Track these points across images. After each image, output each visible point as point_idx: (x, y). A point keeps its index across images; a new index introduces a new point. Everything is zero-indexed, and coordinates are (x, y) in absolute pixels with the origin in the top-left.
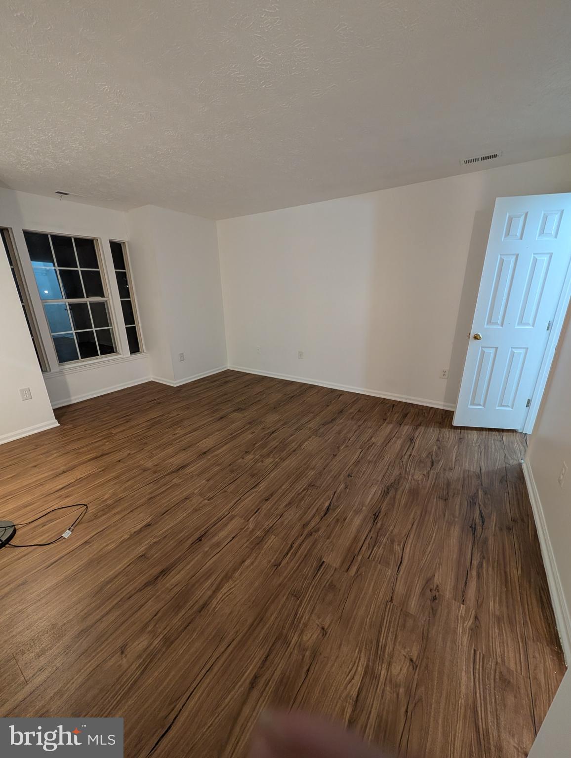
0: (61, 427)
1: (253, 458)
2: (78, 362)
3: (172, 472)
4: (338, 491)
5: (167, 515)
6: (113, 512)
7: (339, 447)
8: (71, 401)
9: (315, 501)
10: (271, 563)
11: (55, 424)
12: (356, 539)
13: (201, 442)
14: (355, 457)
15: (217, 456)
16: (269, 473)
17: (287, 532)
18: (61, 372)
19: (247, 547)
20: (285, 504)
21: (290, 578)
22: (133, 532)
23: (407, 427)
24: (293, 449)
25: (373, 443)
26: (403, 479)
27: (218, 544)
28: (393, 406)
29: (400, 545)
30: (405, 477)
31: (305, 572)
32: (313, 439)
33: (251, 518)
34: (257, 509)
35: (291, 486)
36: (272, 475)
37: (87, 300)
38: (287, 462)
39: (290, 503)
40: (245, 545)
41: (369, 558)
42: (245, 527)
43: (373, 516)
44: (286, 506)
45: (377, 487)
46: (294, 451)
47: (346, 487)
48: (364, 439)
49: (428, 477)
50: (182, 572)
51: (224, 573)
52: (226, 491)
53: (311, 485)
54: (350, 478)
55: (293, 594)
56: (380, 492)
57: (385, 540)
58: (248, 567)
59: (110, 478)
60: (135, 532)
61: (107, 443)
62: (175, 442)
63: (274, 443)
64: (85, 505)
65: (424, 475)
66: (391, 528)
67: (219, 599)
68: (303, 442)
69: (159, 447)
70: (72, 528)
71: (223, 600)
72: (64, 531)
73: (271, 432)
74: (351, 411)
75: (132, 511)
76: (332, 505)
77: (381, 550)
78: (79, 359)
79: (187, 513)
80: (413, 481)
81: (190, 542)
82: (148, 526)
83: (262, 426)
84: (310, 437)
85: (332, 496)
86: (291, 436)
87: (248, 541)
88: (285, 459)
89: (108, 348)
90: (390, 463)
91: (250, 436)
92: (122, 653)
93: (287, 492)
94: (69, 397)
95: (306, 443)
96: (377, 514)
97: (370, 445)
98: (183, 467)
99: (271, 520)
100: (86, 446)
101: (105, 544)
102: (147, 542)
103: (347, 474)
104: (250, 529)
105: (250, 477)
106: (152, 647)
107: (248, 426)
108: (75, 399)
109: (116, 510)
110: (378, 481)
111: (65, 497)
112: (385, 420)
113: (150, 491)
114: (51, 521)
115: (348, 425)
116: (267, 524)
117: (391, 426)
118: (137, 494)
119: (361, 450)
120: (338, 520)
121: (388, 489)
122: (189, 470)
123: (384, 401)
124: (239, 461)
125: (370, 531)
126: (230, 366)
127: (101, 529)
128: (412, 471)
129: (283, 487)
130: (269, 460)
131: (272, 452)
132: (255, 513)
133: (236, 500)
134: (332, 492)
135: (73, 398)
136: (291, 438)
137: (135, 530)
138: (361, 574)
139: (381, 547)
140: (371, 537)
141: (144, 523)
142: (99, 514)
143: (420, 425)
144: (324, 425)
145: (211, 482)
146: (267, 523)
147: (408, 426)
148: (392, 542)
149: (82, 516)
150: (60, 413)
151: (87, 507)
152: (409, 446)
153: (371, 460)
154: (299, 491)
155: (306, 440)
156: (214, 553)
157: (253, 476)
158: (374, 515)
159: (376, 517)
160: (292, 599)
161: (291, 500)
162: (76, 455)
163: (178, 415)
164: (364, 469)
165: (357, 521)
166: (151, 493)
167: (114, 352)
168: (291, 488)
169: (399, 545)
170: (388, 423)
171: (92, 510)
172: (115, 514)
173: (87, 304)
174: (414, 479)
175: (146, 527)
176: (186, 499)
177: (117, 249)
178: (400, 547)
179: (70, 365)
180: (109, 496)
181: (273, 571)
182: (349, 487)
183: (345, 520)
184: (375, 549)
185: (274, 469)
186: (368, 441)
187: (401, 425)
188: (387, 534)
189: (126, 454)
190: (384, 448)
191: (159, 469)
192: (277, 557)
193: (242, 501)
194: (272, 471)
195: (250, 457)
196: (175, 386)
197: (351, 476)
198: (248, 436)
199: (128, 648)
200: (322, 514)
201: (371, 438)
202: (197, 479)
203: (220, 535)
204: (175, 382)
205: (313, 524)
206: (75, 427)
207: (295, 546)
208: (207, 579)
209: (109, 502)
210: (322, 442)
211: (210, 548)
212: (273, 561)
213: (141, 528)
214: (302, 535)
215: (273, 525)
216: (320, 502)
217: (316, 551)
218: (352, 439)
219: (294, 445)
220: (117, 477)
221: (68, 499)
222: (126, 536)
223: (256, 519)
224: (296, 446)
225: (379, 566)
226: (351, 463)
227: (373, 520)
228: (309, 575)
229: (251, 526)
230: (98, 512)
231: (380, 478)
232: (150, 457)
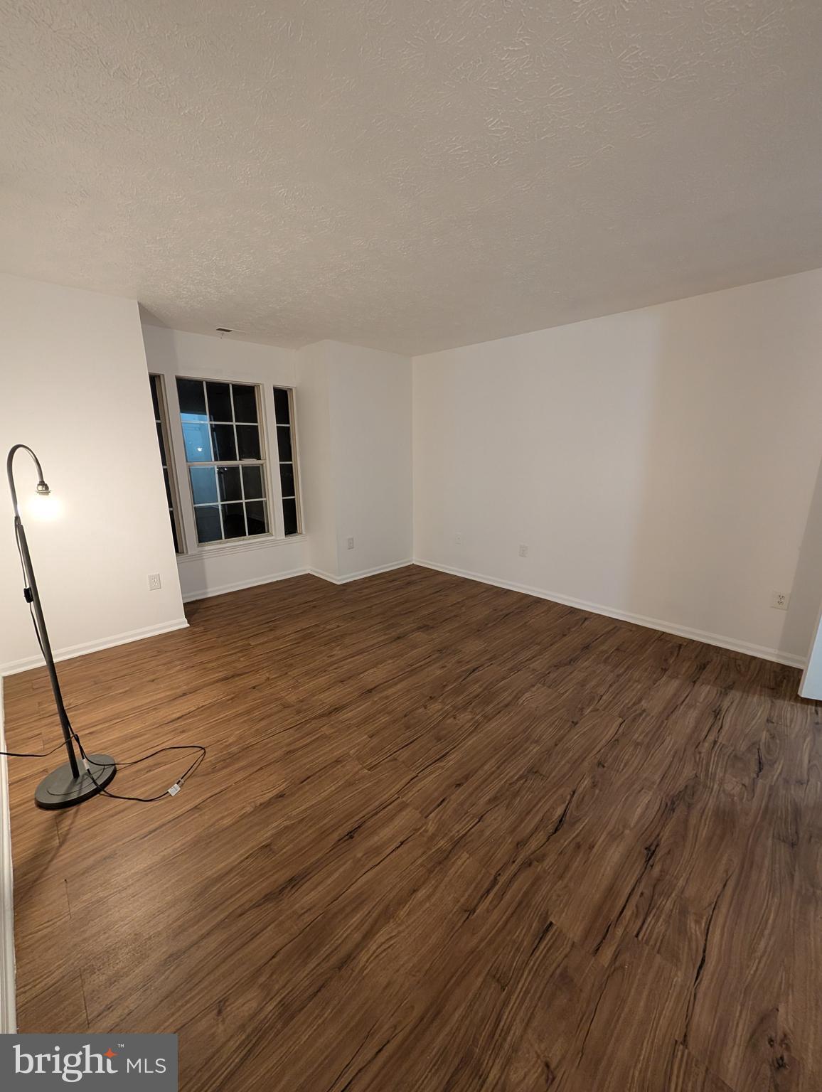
0: (190, 629)
1: (441, 709)
2: (220, 543)
3: (322, 716)
4: (581, 790)
5: (308, 784)
6: (237, 766)
7: (582, 709)
8: (205, 593)
9: (540, 800)
10: (459, 904)
11: (183, 623)
12: (611, 891)
13: (366, 673)
14: (611, 732)
15: (387, 697)
16: (464, 740)
17: (489, 851)
18: (199, 557)
19: (422, 865)
20: (488, 797)
21: (491, 942)
22: (258, 803)
23: (706, 689)
24: (506, 702)
25: (644, 711)
26: (701, 787)
27: (377, 850)
28: (680, 646)
29: (700, 924)
30: (705, 786)
31: (518, 936)
32: (537, 689)
33: (431, 813)
34: (441, 799)
35: (498, 768)
36: (470, 743)
37: (239, 463)
38: (493, 724)
39: (495, 799)
40: (419, 861)
41: (637, 936)
42: (421, 827)
43: (645, 851)
44: (490, 801)
45: (651, 793)
46: (506, 706)
47: (594, 785)
48: (627, 701)
49: (753, 790)
50: (320, 888)
51: (381, 907)
52: (396, 759)
53: (533, 771)
54: (600, 769)
55: (494, 977)
56: (657, 807)
57: (669, 905)
58: (421, 903)
59: (239, 712)
60: (261, 805)
61: (242, 659)
62: (331, 668)
63: (476, 689)
64: (203, 749)
65: (744, 785)
66: (681, 882)
67: (371, 952)
68: (522, 692)
69: (306, 674)
70: (182, 781)
71: (377, 956)
72: (170, 785)
73: (472, 669)
74: (604, 648)
75: (261, 769)
76: (568, 815)
77: (661, 927)
78: (221, 539)
79: (337, 785)
80: (722, 795)
81: (336, 836)
82: (280, 796)
83: (457, 658)
84: (533, 686)
85: (569, 797)
86: (504, 678)
87: (424, 853)
88: (490, 719)
89: (259, 527)
90: (676, 753)
91: (439, 672)
92: (220, 1012)
93: (492, 777)
94: (206, 587)
95: (527, 695)
96: (653, 848)
97: (638, 712)
98: (337, 710)
99: (464, 823)
100: (217, 659)
101: (220, 816)
102: (276, 824)
103: (596, 761)
104: (430, 833)
105: (435, 741)
106: (262, 1016)
107: (437, 655)
108: (213, 591)
109: (242, 764)
110: (654, 783)
111: (181, 732)
112: (665, 670)
113: (289, 740)
114: (158, 765)
115: (598, 672)
116: (457, 829)
117: (675, 684)
118: (270, 742)
119: (621, 720)
120: (578, 846)
121: (673, 803)
122: (345, 715)
123: (663, 637)
124: (421, 710)
125: (639, 881)
126: (417, 560)
127: (218, 790)
128: (719, 774)
129: (486, 767)
130: (465, 717)
131: (470, 703)
132: (439, 806)
133: (410, 777)
134: (569, 791)
135: (209, 590)
136: (503, 682)
137: (262, 801)
138: (622, 967)
139: (661, 920)
140: (642, 894)
141: (275, 792)
142: (219, 766)
143: (731, 687)
144: (557, 666)
145: (375, 740)
146: (457, 827)
147: (709, 687)
148: (684, 912)
149: (196, 765)
150: (192, 609)
151: (205, 752)
152: (713, 725)
153: (639, 741)
154: (512, 777)
155: (527, 690)
156: (371, 865)
157: (439, 739)
158: (646, 849)
159: (651, 852)
160: (493, 986)
161: (498, 792)
162: (202, 671)
163: (338, 626)
164: (627, 757)
165: (615, 855)
166: (289, 744)
167: (265, 532)
168: (498, 771)
169: (698, 922)
170: (671, 677)
171: (210, 757)
172: (239, 770)
173: (239, 467)
174: (724, 791)
175: (277, 798)
176: (338, 761)
177: (282, 397)
178: (700, 928)
179: (210, 547)
180: (235, 739)
181: (462, 921)
182: (599, 785)
183: (591, 847)
184: (649, 919)
185: (472, 732)
186: (634, 704)
187: (695, 682)
188: (673, 895)
189: (264, 677)
190: (663, 722)
191: (305, 707)
192: (469, 896)
193: (421, 780)
194: (469, 735)
195: (436, 706)
196: (339, 583)
197: (604, 766)
198: (435, 672)
199: (229, 1005)
200: (551, 828)
201: (640, 700)
202: (355, 731)
203: (381, 835)
204: (339, 578)
205: (533, 845)
206: (206, 631)
207: (502, 880)
208: (355, 910)
209: (234, 749)
210: (554, 696)
211: (364, 855)
212: (462, 900)
213: (270, 799)
214: (514, 862)
215: (466, 833)
216: (547, 807)
217: (538, 898)
218: (604, 698)
219: (506, 697)
220: (248, 712)
221: (183, 736)
222: (249, 809)
223: (439, 817)
224: (510, 699)
225: (658, 959)
226: (604, 741)
227: (643, 861)
228: (525, 943)
229: (431, 828)
230: (218, 762)
231: (657, 778)
232: (295, 687)
